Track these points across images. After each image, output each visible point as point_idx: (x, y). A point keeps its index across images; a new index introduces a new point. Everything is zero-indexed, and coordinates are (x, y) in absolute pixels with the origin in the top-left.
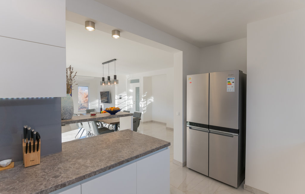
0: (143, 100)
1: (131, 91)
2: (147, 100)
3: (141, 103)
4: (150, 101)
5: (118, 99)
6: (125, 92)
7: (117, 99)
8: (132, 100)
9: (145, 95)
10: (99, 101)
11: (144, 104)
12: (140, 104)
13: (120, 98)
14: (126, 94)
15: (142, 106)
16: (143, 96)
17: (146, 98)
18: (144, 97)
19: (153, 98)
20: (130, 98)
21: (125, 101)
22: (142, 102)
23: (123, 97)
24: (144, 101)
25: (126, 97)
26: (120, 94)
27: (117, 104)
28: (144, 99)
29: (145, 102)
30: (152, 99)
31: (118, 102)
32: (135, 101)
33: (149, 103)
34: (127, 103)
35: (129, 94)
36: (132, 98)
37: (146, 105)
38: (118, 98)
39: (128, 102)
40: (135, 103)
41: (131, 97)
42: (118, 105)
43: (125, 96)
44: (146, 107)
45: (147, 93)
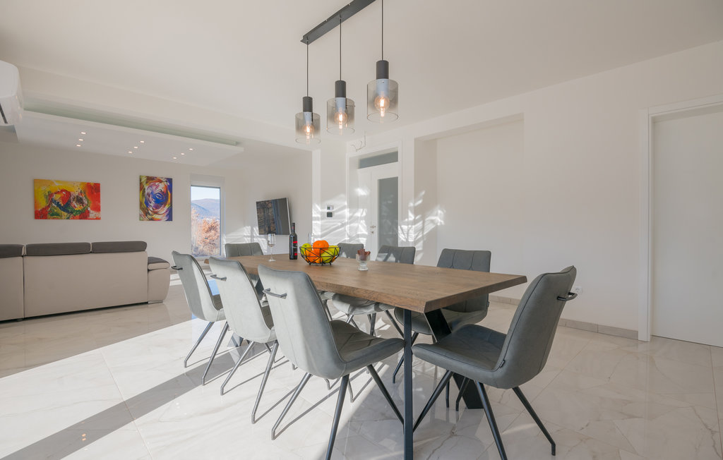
0: (411, 217)
1: (361, 192)
2: (423, 219)
3: (405, 227)
4: (432, 221)
5: (322, 219)
6: (342, 196)
7: (319, 216)
8: (363, 222)
9: (419, 200)
10: (252, 230)
11: (415, 232)
12: (400, 232)
13: (330, 215)
14: (346, 204)
15: (407, 240)
16: (411, 204)
17: (422, 211)
18: (415, 207)
19: (439, 212)
20: (358, 214)
21: (343, 225)
22: (408, 224)
23: (337, 211)
24: (415, 222)
25: (347, 212)
26: (330, 203)
27: (320, 233)
28: (416, 215)
29: (420, 224)
30: (437, 215)
31: (322, 225)
32: (376, 223)
33: (429, 227)
34: (348, 231)
35: (354, 203)
36: (364, 214)
37: (420, 236)
38: (322, 213)
39: (351, 229)
40: (376, 230)
41: (361, 213)
42: (322, 236)
43: (344, 208)
44: (422, 242)
45: (423, 193)
